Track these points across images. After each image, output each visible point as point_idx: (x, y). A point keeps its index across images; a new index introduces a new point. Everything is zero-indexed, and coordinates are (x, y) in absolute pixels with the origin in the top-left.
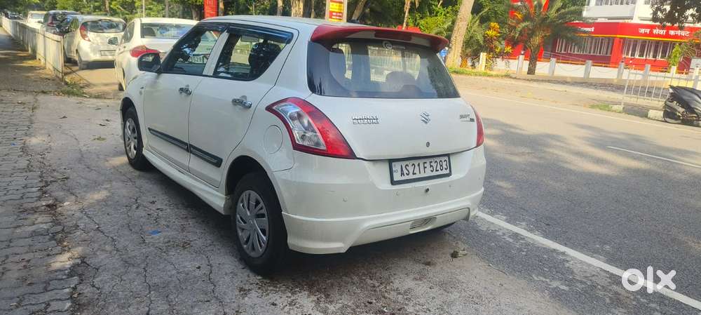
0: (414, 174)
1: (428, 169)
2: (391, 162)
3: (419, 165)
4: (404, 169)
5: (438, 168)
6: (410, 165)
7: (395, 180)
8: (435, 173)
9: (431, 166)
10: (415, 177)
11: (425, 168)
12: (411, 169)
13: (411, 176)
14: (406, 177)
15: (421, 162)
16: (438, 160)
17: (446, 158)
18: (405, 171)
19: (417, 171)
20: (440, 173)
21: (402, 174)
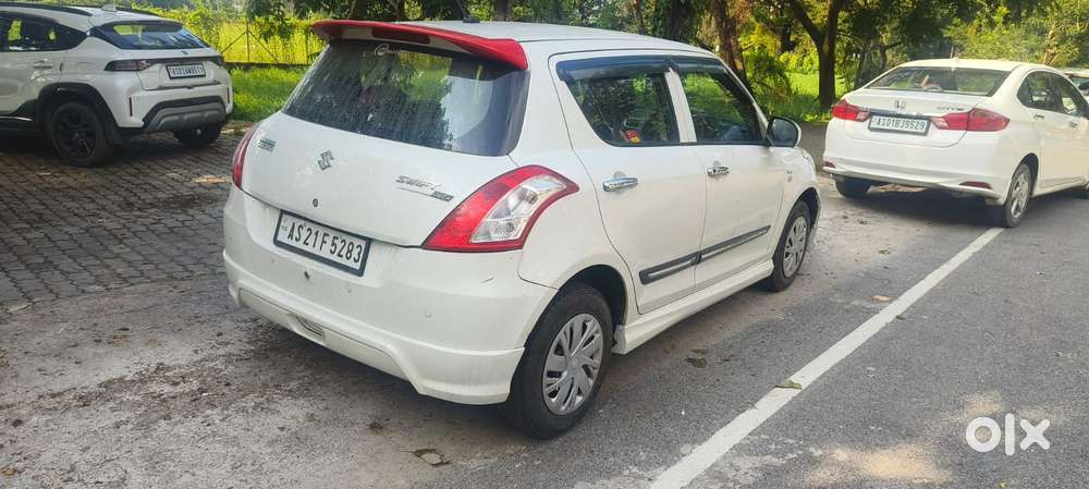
0: (305, 243)
1: (328, 247)
2: (283, 212)
3: (316, 234)
4: (296, 229)
5: (344, 253)
6: (305, 229)
7: (279, 239)
8: (334, 258)
9: (333, 244)
10: (305, 248)
11: (324, 242)
12: (304, 234)
13: (300, 245)
14: (293, 243)
15: (322, 231)
16: (349, 239)
17: (363, 244)
18: (296, 234)
19: (311, 241)
20: (343, 261)
21: (291, 236)
